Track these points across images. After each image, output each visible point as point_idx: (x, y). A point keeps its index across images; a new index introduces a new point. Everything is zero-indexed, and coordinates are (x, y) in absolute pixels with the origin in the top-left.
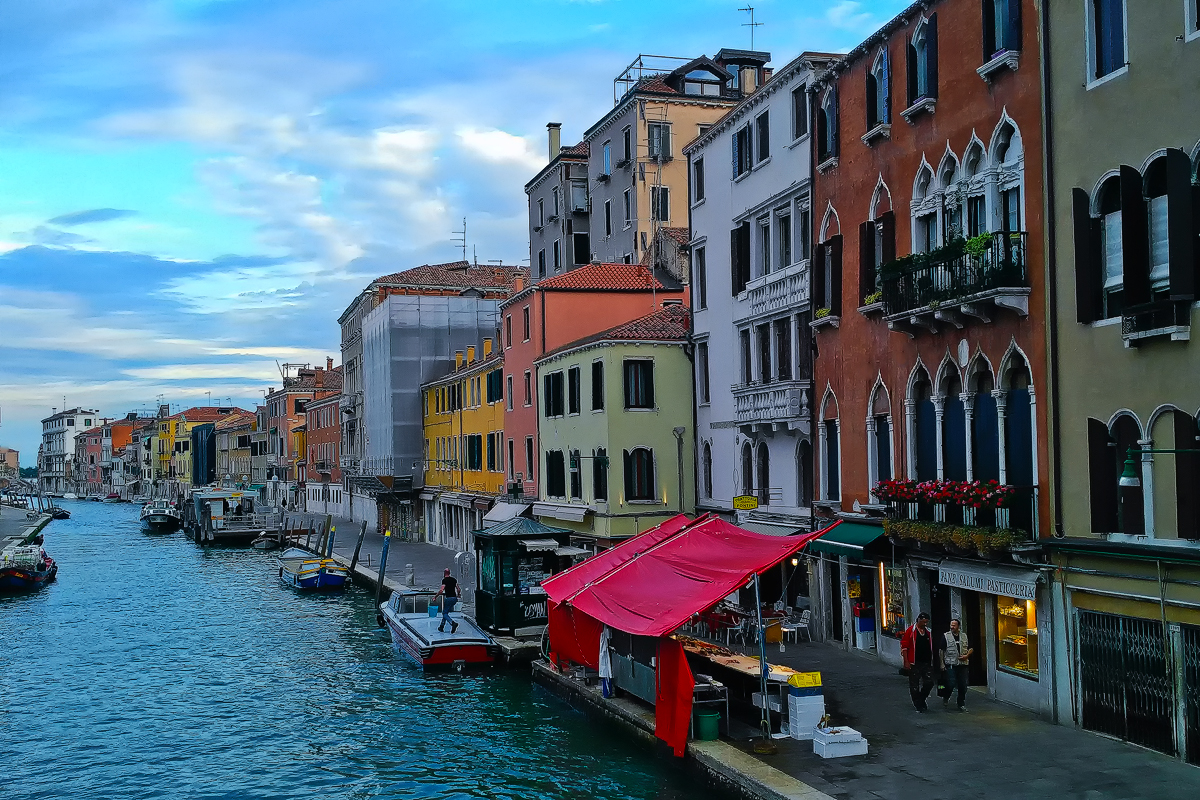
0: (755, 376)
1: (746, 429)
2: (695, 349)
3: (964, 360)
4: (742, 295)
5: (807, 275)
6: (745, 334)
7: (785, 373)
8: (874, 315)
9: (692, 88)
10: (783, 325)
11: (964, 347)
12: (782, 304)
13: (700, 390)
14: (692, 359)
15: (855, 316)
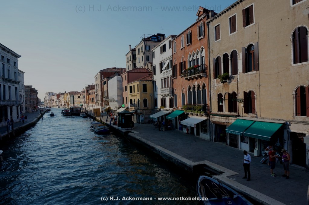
1: (162, 95)
2: (154, 83)
3: (196, 85)
4: (161, 73)
5: (172, 70)
6: (162, 80)
7: (168, 86)
8: (182, 77)
9: (153, 40)
10: (168, 78)
11: (196, 82)
12: (168, 75)
13: (154, 88)
15: (179, 77)
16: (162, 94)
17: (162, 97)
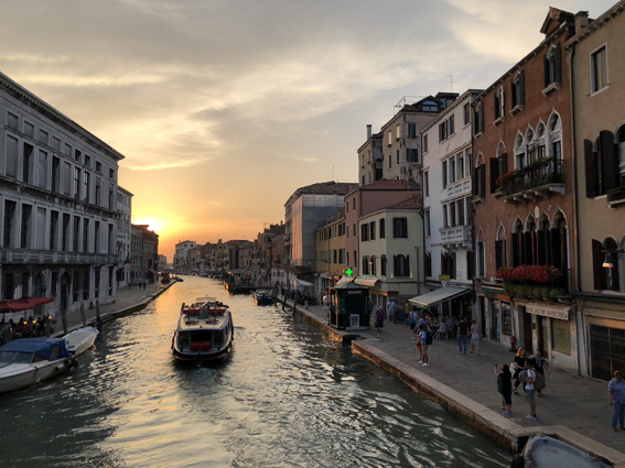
0: (449, 224)
1: (445, 246)
2: (424, 213)
3: (537, 216)
4: (445, 190)
5: (470, 182)
6: (445, 206)
7: (461, 223)
8: (498, 197)
9: (426, 108)
10: (460, 202)
11: (537, 209)
12: (460, 194)
13: (426, 230)
14: (423, 217)
15: (490, 197)
16: (443, 242)
17: (444, 250)
